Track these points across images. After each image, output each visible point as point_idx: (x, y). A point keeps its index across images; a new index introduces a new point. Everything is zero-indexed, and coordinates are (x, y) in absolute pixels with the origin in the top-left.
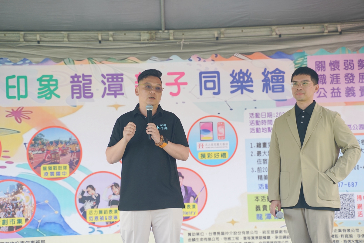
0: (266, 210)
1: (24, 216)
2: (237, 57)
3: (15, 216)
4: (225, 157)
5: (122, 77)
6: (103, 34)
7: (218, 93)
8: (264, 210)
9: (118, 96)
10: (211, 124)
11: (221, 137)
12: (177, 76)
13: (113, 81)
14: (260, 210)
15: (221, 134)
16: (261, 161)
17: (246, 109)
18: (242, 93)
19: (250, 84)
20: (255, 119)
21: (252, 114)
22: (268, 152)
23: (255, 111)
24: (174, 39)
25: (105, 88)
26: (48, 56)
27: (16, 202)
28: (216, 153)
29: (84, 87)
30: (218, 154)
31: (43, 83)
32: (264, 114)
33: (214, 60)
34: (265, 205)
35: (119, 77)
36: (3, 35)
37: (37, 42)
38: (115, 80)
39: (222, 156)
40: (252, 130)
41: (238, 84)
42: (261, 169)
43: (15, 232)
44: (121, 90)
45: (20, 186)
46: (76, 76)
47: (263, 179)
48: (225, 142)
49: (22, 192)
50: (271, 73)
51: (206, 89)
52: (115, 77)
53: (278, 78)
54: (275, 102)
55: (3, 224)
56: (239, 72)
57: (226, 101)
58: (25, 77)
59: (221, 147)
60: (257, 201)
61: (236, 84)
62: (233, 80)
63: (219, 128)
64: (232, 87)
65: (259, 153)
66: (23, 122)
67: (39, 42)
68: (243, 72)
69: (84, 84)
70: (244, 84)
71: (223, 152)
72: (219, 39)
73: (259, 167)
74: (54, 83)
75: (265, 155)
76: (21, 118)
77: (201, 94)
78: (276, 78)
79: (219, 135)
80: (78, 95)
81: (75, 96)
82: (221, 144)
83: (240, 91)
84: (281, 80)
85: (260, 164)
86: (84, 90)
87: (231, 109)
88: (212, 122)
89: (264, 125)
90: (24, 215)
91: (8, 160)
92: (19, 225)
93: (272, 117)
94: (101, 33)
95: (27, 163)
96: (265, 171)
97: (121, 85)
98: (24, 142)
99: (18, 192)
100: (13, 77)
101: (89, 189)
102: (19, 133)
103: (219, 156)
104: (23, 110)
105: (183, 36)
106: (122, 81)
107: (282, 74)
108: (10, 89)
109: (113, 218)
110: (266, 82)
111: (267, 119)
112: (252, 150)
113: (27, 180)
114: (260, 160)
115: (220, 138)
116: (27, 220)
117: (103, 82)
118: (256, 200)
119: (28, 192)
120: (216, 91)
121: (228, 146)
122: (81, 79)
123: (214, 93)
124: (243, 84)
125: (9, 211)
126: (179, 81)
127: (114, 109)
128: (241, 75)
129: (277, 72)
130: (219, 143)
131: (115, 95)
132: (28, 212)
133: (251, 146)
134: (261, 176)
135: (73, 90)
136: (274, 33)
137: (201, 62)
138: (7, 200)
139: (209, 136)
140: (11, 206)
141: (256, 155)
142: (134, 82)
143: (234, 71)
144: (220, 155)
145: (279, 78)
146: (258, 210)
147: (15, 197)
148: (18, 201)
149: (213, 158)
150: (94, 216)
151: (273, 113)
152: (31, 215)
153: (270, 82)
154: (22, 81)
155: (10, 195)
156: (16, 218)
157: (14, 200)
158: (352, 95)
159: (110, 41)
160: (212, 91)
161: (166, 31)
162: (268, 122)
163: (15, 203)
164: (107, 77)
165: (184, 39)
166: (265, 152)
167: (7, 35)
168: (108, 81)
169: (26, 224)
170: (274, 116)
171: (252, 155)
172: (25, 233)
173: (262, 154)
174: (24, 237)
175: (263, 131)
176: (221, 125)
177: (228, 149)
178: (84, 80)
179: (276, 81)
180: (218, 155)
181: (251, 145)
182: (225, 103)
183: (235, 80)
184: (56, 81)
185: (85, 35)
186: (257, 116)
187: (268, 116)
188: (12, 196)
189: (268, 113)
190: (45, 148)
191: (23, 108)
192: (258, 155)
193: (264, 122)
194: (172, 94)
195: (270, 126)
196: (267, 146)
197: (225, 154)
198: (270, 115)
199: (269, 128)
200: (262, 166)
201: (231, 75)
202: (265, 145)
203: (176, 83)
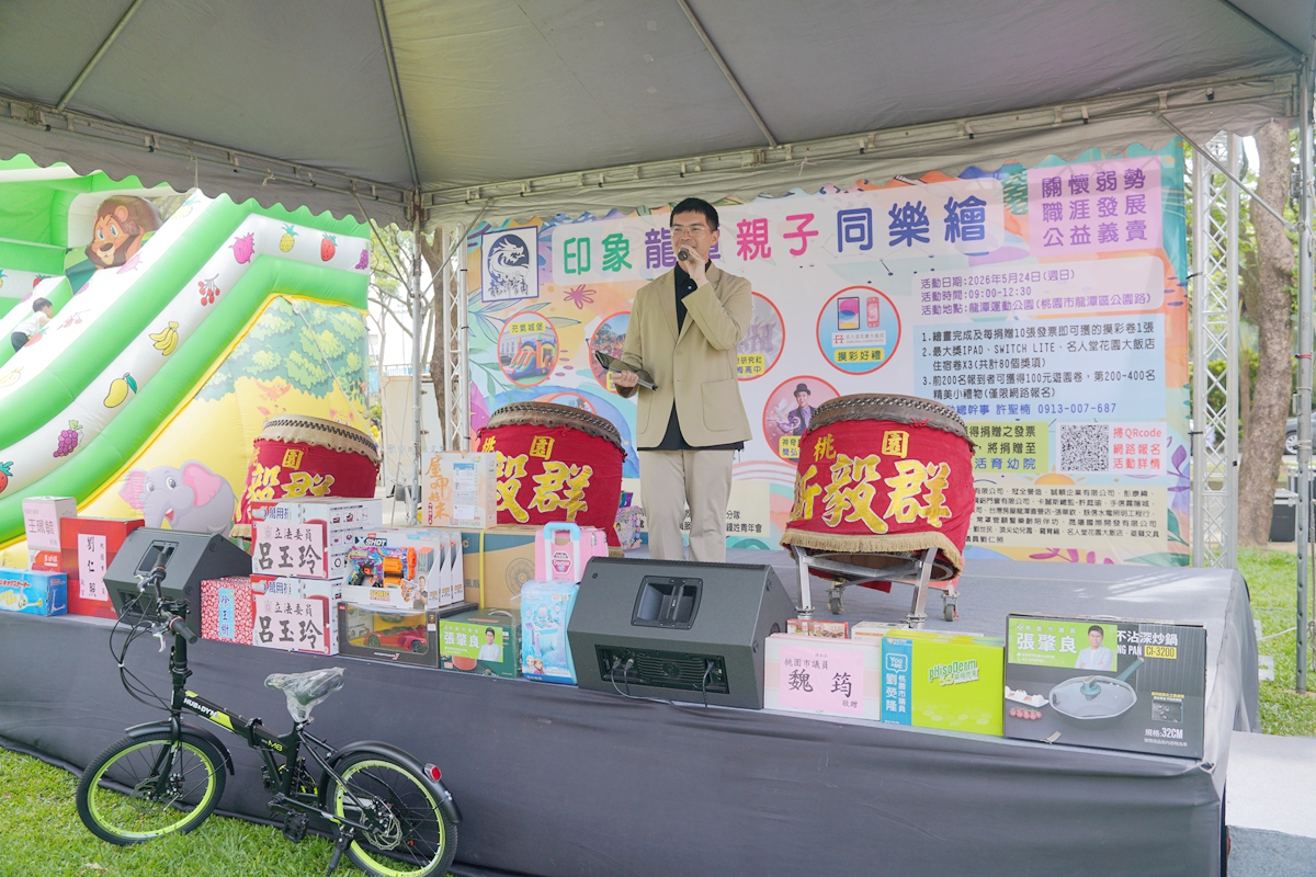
2: (901, 180)
4: (878, 357)
6: (686, 163)
7: (869, 246)
10: (856, 300)
11: (872, 323)
12: (801, 221)
15: (872, 317)
16: (940, 365)
17: (915, 272)
18: (909, 244)
19: (924, 226)
20: (932, 290)
21: (927, 281)
22: (952, 349)
23: (931, 276)
24: (793, 159)
26: (616, 205)
28: (863, 352)
29: (664, 249)
30: (868, 352)
31: (610, 246)
32: (948, 280)
33: (862, 188)
36: (558, 180)
39: (873, 356)
40: (926, 310)
41: (902, 228)
42: (939, 378)
44: (716, 250)
46: (653, 232)
47: (943, 397)
48: (879, 332)
50: (961, 205)
51: (849, 240)
53: (972, 214)
54: (967, 257)
56: (904, 208)
57: (881, 261)
58: (587, 240)
59: (873, 341)
61: (899, 229)
62: (894, 222)
63: (870, 307)
64: (892, 234)
65: (937, 351)
66: (584, 307)
67: (601, 185)
68: (912, 207)
69: (664, 244)
70: (913, 228)
71: (875, 350)
72: (865, 151)
73: (937, 376)
74: (624, 245)
75: (947, 353)
76: (583, 301)
77: (840, 250)
78: (969, 214)
79: (870, 320)
80: (656, 262)
81: (652, 263)
82: (872, 335)
83: (906, 240)
84: (979, 218)
85: (939, 370)
86: (664, 254)
87: (891, 274)
88: (858, 298)
89: (946, 299)
91: (567, 364)
93: (961, 286)
94: (685, 161)
95: (590, 368)
96: (946, 382)
98: (586, 338)
100: (573, 240)
102: (580, 325)
103: (869, 357)
104: (585, 289)
105: (808, 153)
108: (569, 259)
110: (952, 223)
111: (952, 289)
112: (924, 345)
114: (938, 363)
115: (870, 325)
120: (865, 242)
121: (884, 339)
122: (659, 237)
123: (862, 247)
124: (910, 228)
126: (805, 229)
128: (909, 212)
129: (972, 202)
130: (869, 333)
133: (922, 339)
134: (940, 391)
135: (648, 254)
136: (961, 133)
137: (842, 194)
139: (852, 322)
141: (932, 353)
142: (736, 236)
143: (895, 205)
144: (870, 354)
145: (976, 213)
149: (858, 360)
151: (963, 279)
153: (958, 222)
154: (584, 244)
158: (1113, 239)
159: (697, 172)
160: (859, 244)
161: (780, 147)
162: (955, 295)
165: (808, 157)
166: (947, 349)
167: (564, 179)
170: (966, 284)
171: (925, 354)
173: (943, 352)
175: (945, 312)
176: (873, 302)
177: (884, 343)
178: (664, 237)
179: (970, 219)
180: (867, 355)
181: (923, 336)
182: (881, 263)
183: (898, 222)
184: (627, 242)
185: (663, 166)
186: (935, 283)
187: (954, 284)
189: (954, 278)
190: (612, 346)
191: (585, 286)
192: (935, 355)
193: (947, 295)
194: (794, 252)
195: (957, 301)
196: (952, 338)
197: (878, 352)
198: (957, 281)
199: (955, 306)
200: (942, 373)
201: (891, 213)
202: (947, 335)
203: (801, 233)
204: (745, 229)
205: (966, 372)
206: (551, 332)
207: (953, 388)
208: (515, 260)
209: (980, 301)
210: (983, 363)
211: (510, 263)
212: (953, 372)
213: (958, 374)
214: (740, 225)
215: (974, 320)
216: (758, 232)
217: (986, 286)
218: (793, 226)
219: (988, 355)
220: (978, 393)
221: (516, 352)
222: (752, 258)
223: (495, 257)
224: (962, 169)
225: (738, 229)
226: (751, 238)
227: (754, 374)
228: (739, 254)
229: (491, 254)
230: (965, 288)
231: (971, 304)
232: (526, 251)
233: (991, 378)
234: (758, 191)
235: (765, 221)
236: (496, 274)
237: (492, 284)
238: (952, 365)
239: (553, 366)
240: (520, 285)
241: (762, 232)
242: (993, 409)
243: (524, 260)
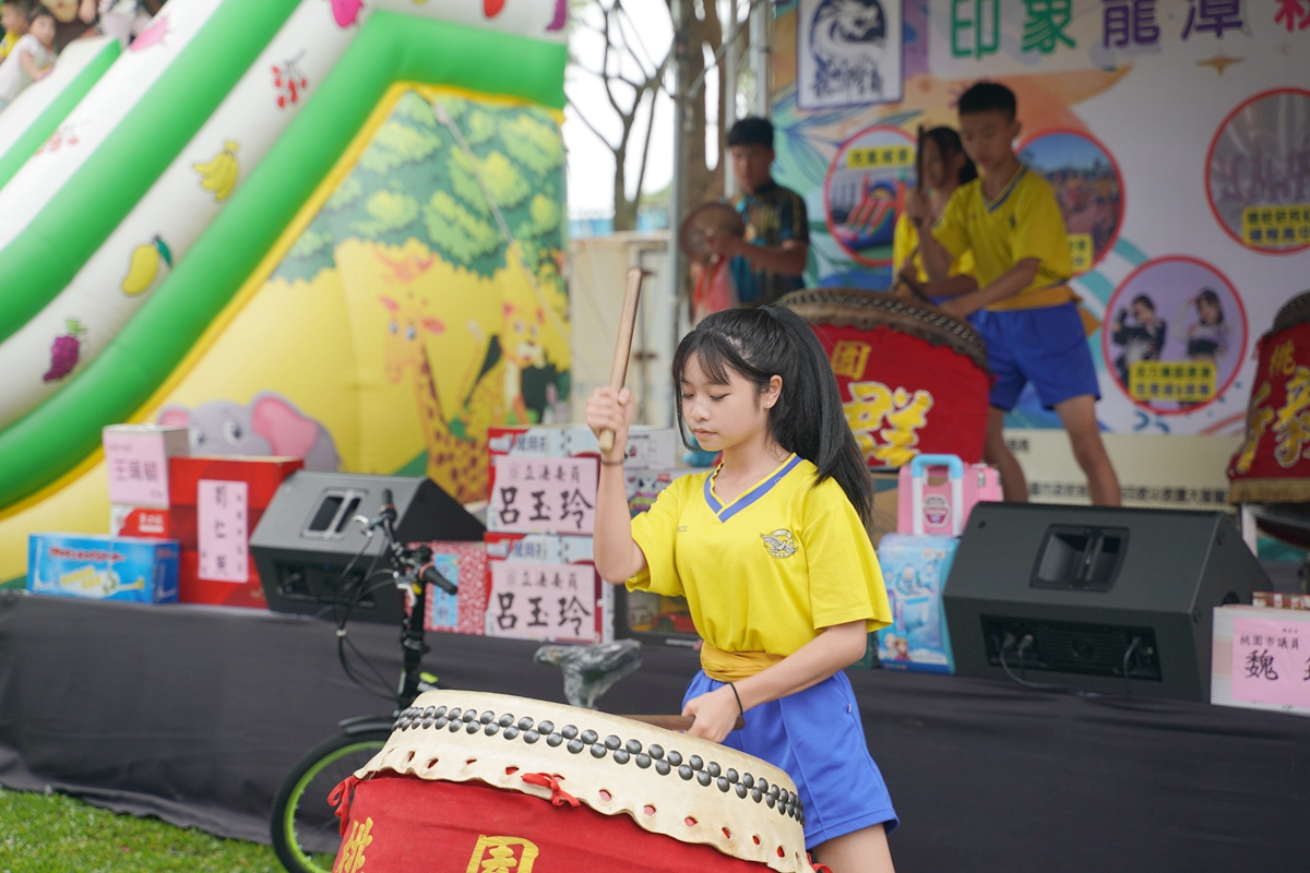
9: (1225, 32)
25: (1192, 11)
29: (1136, 11)
31: (1036, 7)
44: (1236, 12)
69: (1137, 3)
74: (1063, 5)
80: (1121, 36)
81: (1113, 38)
86: (1137, 20)
101: (1141, 306)
108: (959, 31)
109: (1197, 390)
127: (1212, 70)
131: (1219, 29)
135: (1108, 20)
150: (1148, 381)
154: (987, 6)
208: (859, 32)
211: (851, 38)
221: (858, 200)
222: (1303, 26)
223: (824, 26)
227: (1299, 241)
228: (1278, 19)
229: (817, 19)
232: (881, 17)
236: (825, 58)
237: (818, 76)
240: (867, 81)
243: (876, 33)
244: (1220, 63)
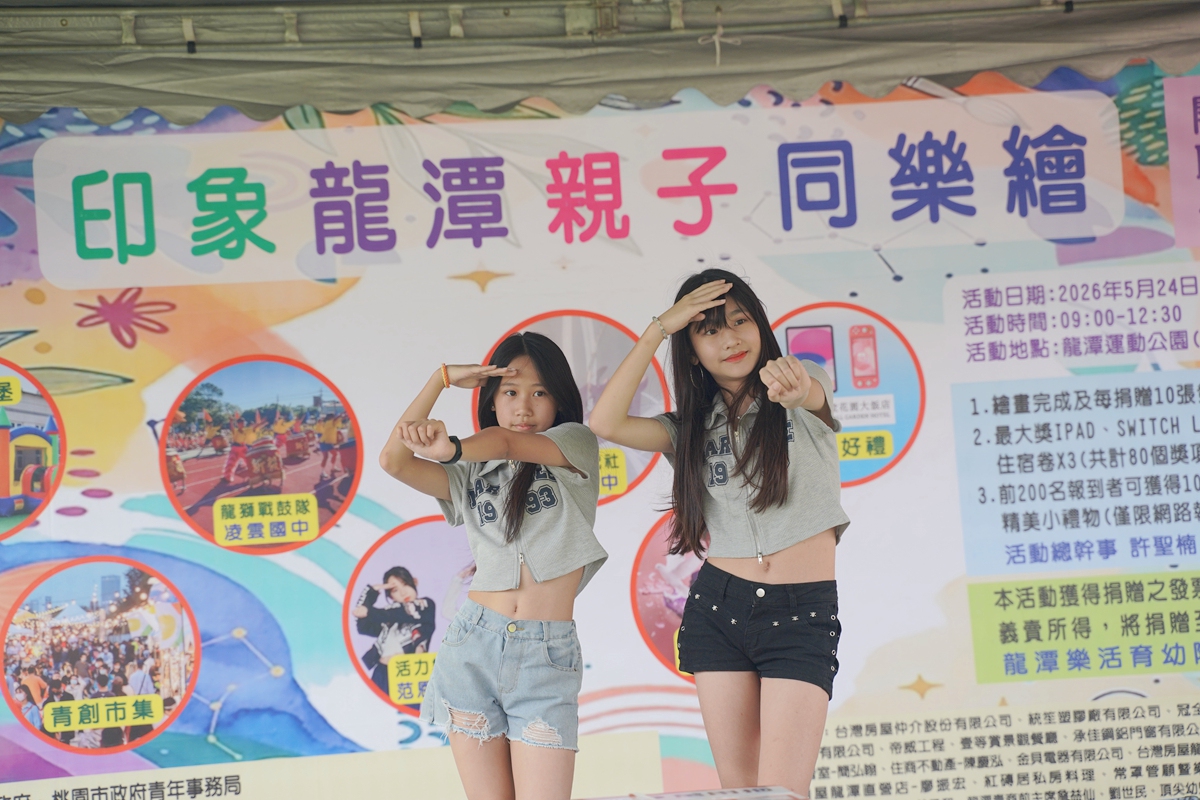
0: (1038, 639)
1: (158, 691)
2: (911, 87)
3: (125, 689)
4: (880, 449)
5: (497, 168)
6: (424, 15)
7: (850, 220)
8: (1029, 640)
9: (485, 241)
10: (826, 333)
11: (863, 378)
12: (699, 162)
13: (465, 186)
14: (1015, 639)
15: (864, 367)
16: (1011, 461)
17: (949, 276)
18: (935, 217)
19: (963, 183)
20: (985, 312)
21: (974, 293)
22: (1034, 429)
23: (983, 283)
24: (688, 26)
25: (439, 213)
26: (226, 97)
27: (125, 638)
28: (848, 439)
29: (361, 210)
30: (857, 440)
31: (210, 198)
32: (1017, 292)
33: (830, 99)
34: (1032, 622)
35: (488, 169)
36: (56, 23)
37: (185, 48)
38: (474, 181)
39: (870, 448)
40: (975, 351)
41: (918, 184)
42: (1011, 489)
43: (126, 748)
44: (498, 217)
45: (139, 579)
46: (330, 170)
47: (1022, 527)
48: (880, 398)
49: (146, 601)
50: (1037, 143)
51: (806, 205)
52: (472, 169)
53: (1060, 160)
54: (1053, 246)
55: (82, 721)
56: (921, 143)
57: (877, 250)
58: (144, 179)
59: (867, 416)
60: (1005, 605)
61: (911, 186)
62: (901, 172)
63: (857, 346)
64: (897, 196)
65: (1003, 433)
66: (140, 343)
67: (192, 46)
68: (938, 143)
69: (361, 199)
70: (940, 185)
71: (874, 434)
72: (850, 22)
73: (1007, 484)
74: (251, 196)
75: (1024, 439)
76: (136, 329)
77: (787, 224)
78: (1053, 160)
79: (858, 373)
80: (341, 240)
81: (330, 242)
82: (864, 405)
83: (926, 212)
84: (1074, 169)
85: (1009, 472)
86: (362, 221)
87: (898, 278)
88: (831, 327)
89: (1016, 330)
90: (157, 685)
91: (93, 484)
92: (140, 721)
93: (1043, 303)
94: (421, 11)
95: (163, 492)
96: (1026, 496)
97: (497, 200)
98: (148, 419)
99: (131, 602)
100: (99, 177)
101: (394, 582)
102: (129, 385)
103: (860, 449)
104: (141, 299)
105: (719, 17)
106: (500, 184)
107: (1075, 147)
108: (89, 225)
110: (1021, 177)
111: (1027, 309)
112: (977, 422)
113: (165, 556)
114: (1007, 458)
115: (860, 383)
116: (169, 702)
117: (429, 189)
118: (1001, 602)
119: (168, 601)
120: (841, 212)
121: (891, 411)
122: (348, 181)
123: (835, 222)
124: (935, 185)
125: (103, 672)
126: (707, 180)
127: (472, 287)
128: (930, 153)
129: (1058, 137)
130: (859, 399)
131: (477, 236)
132: (173, 674)
133: (972, 411)
134: (1014, 516)
135: (320, 220)
137: (785, 110)
138: (93, 631)
140: (110, 655)
141: (994, 439)
142: (544, 188)
144: (863, 444)
145: (1067, 160)
146: (1010, 639)
147: (121, 621)
148: (135, 634)
150: (415, 680)
151: (1047, 289)
152: (183, 686)
153: (1032, 177)
154: (133, 191)
155: (102, 613)
156: (129, 700)
157: (117, 630)
159: (455, 38)
160: (827, 214)
162: (1032, 322)
163: (124, 643)
164: (443, 171)
165: (724, 26)
166: (1023, 430)
167: (72, 22)
168: (448, 187)
169: (167, 717)
170: (1052, 299)
171: (978, 441)
172: (164, 752)
173: (1015, 436)
174: (162, 767)
175: (1013, 355)
176: (862, 336)
177: (891, 420)
178: (359, 183)
179: (1054, 171)
180: (856, 447)
181: (972, 403)
182: (876, 254)
183: (908, 172)
184: (259, 189)
185: (360, 16)
186: (991, 297)
187: (1029, 300)
188: (110, 616)
189: (1028, 288)
190: (227, 436)
191: (140, 290)
192: (1000, 441)
193: (1015, 322)
194: (682, 228)
195: (1037, 334)
196: (1032, 406)
197: (880, 441)
198: (1036, 294)
199: (1035, 343)
200: (1016, 479)
201: (894, 153)
202: (1022, 403)
203: (696, 187)
204: (565, 173)
205: (1065, 475)
206: (42, 406)
207: (1040, 507)
209: (1083, 332)
210: (1097, 457)
212: (1038, 476)
213: (1048, 478)
214: (554, 166)
215: (1076, 372)
216: (598, 182)
217: (1094, 304)
218: (680, 173)
219: (1106, 440)
220: (1091, 516)
222: (585, 237)
224: (1045, 71)
225: (548, 173)
226: (582, 194)
228: (553, 228)
230: (1052, 309)
231: (1066, 341)
233: (1115, 485)
234: (599, 92)
235: (613, 158)
238: (1036, 461)
239: (47, 492)
241: (607, 181)
242: (1123, 547)
244: (482, 278)
